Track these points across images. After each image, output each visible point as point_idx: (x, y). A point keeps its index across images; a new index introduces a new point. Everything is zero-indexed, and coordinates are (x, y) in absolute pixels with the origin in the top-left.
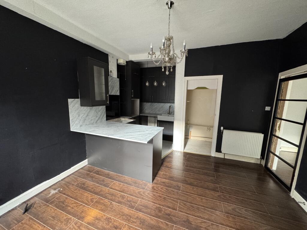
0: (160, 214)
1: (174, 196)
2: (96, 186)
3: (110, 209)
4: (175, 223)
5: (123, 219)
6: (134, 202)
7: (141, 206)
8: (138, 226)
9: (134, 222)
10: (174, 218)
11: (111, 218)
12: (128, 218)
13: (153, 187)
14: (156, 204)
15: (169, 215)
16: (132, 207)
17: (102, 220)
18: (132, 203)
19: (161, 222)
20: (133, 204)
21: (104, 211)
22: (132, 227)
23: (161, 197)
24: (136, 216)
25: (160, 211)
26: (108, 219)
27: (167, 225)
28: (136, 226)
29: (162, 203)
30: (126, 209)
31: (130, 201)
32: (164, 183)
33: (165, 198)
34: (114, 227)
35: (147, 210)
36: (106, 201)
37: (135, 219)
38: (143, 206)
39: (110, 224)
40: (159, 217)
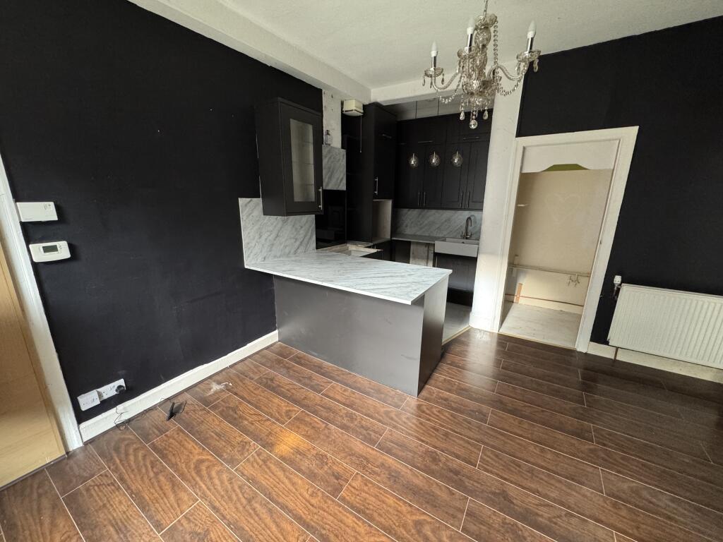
0: (434, 467)
1: (471, 434)
2: (295, 387)
3: (325, 438)
4: (471, 492)
5: (352, 463)
6: (375, 432)
7: (392, 442)
8: (384, 483)
9: (375, 473)
10: (468, 483)
11: (326, 456)
12: (363, 463)
13: (419, 407)
14: (427, 443)
15: (457, 473)
16: (372, 442)
17: (309, 456)
18: (371, 433)
19: (437, 484)
20: (373, 436)
21: (313, 439)
22: (371, 483)
23: (437, 430)
24: (380, 460)
25: (435, 460)
26: (321, 458)
27: (452, 494)
28: (379, 482)
29: (438, 444)
30: (358, 444)
31: (367, 429)
32: (446, 400)
33: (446, 435)
34: (333, 475)
35: (404, 454)
36: (316, 420)
37: (378, 467)
38: (397, 444)
39: (326, 468)
40: (432, 473)
